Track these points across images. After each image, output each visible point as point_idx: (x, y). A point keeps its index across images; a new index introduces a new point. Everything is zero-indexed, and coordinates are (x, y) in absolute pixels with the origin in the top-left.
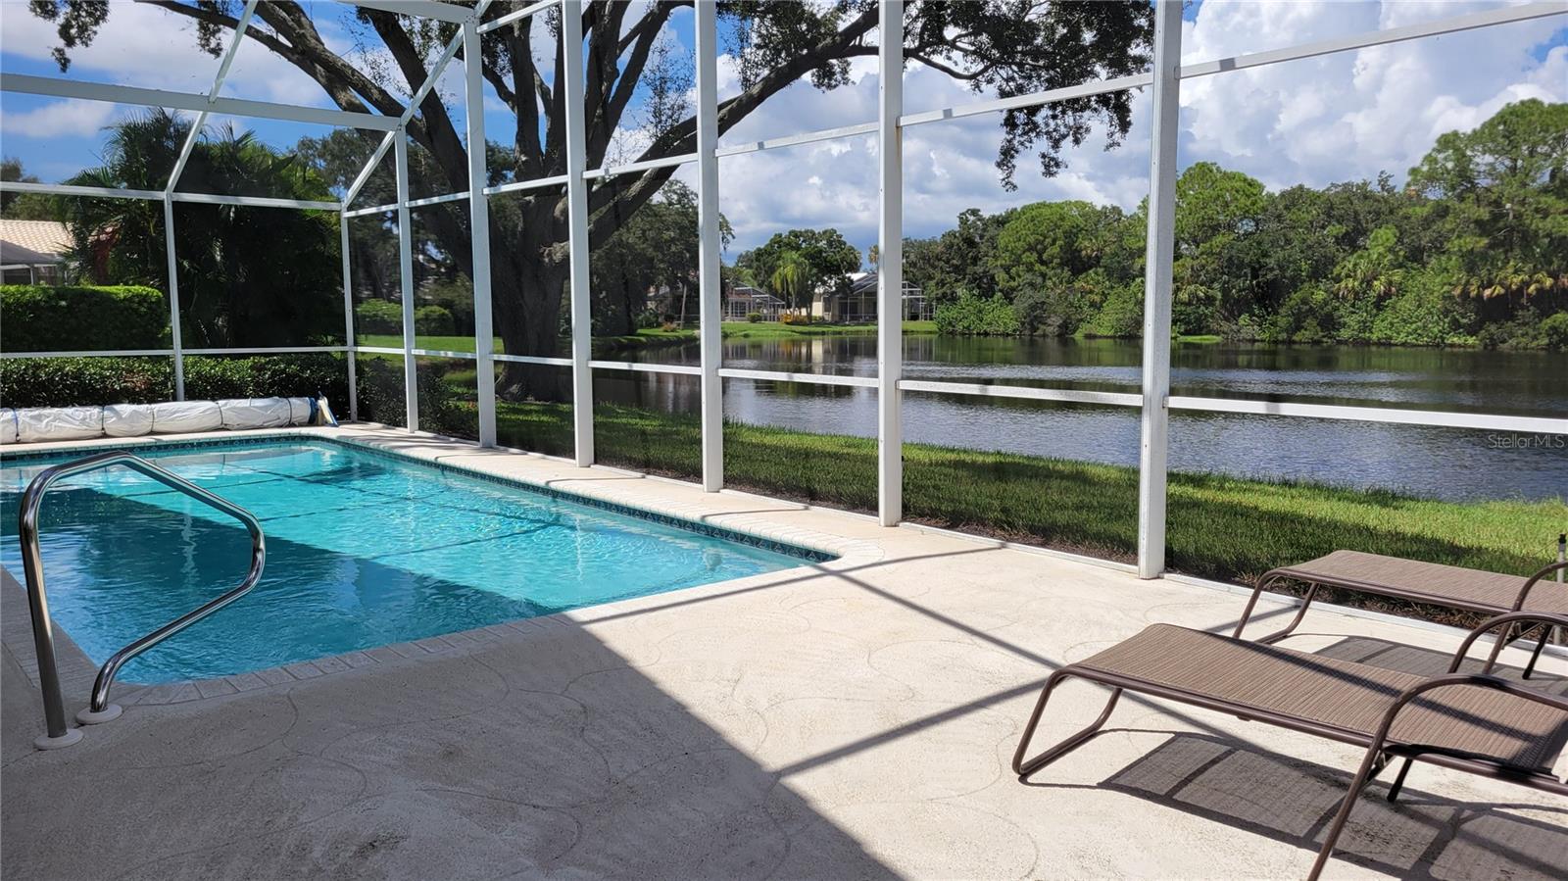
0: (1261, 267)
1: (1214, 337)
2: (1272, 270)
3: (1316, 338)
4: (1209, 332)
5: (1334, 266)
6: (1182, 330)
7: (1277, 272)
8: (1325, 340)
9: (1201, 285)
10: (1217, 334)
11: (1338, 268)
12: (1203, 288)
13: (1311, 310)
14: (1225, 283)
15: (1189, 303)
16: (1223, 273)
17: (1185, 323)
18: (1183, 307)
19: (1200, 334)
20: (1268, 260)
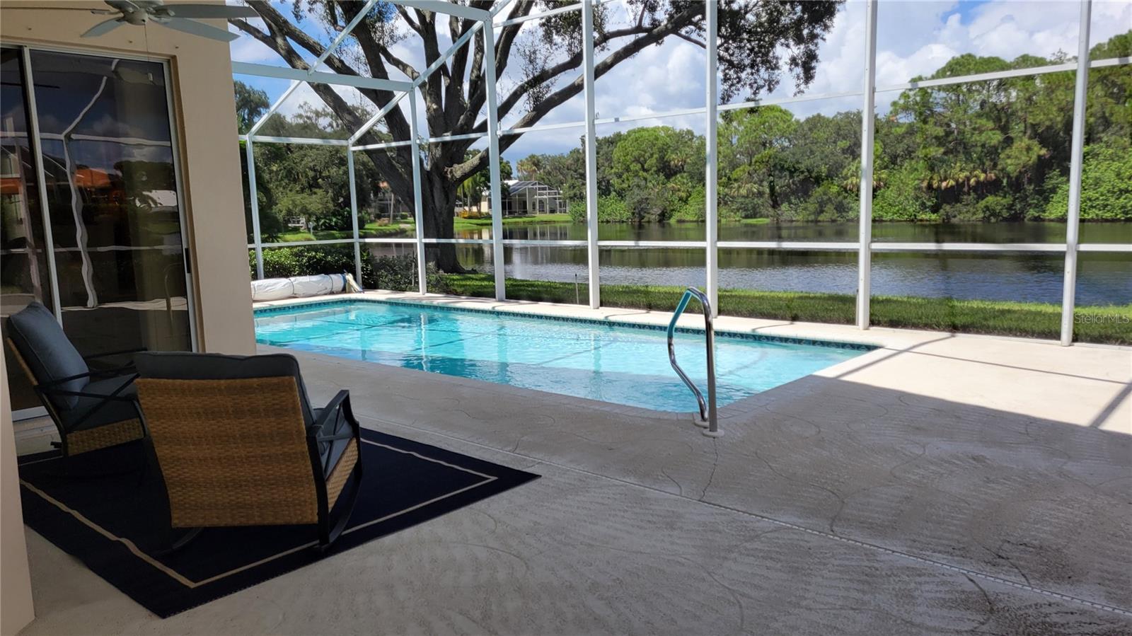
0: (795, 170)
1: (765, 219)
2: (803, 172)
3: (833, 218)
4: (761, 216)
5: (843, 169)
6: (743, 216)
7: (806, 174)
8: (839, 219)
9: (754, 184)
10: (767, 217)
11: (846, 170)
12: (756, 186)
13: (830, 199)
14: (771, 182)
15: (747, 197)
16: (770, 175)
17: (745, 210)
18: (743, 200)
19: (755, 218)
20: (800, 166)
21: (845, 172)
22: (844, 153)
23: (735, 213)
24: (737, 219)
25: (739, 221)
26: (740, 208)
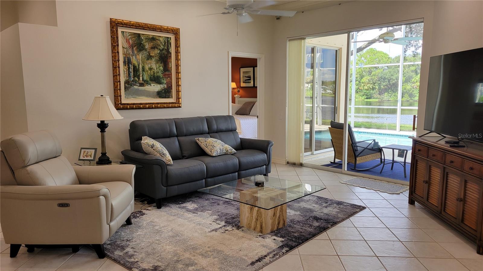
0: (391, 79)
1: (376, 100)
2: (394, 80)
3: (408, 100)
4: (374, 98)
5: (412, 79)
6: (365, 98)
7: (396, 80)
8: (410, 100)
9: (371, 84)
10: (377, 98)
11: (413, 79)
12: (371, 85)
13: (407, 91)
14: (379, 84)
15: (368, 90)
16: (379, 81)
17: (366, 96)
18: (365, 91)
19: (371, 99)
20: (392, 77)
21: (413, 80)
22: (412, 72)
23: (362, 97)
24: (363, 99)
25: (364, 100)
26: (364, 95)
